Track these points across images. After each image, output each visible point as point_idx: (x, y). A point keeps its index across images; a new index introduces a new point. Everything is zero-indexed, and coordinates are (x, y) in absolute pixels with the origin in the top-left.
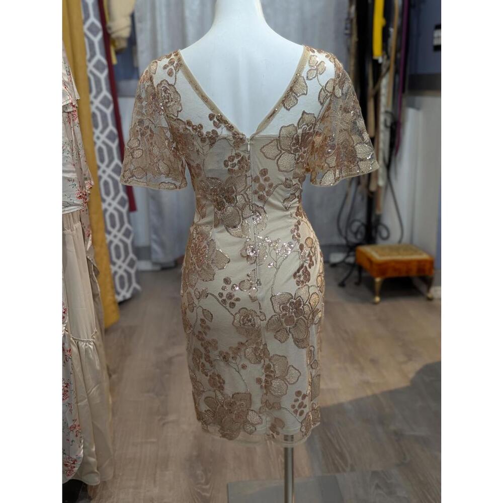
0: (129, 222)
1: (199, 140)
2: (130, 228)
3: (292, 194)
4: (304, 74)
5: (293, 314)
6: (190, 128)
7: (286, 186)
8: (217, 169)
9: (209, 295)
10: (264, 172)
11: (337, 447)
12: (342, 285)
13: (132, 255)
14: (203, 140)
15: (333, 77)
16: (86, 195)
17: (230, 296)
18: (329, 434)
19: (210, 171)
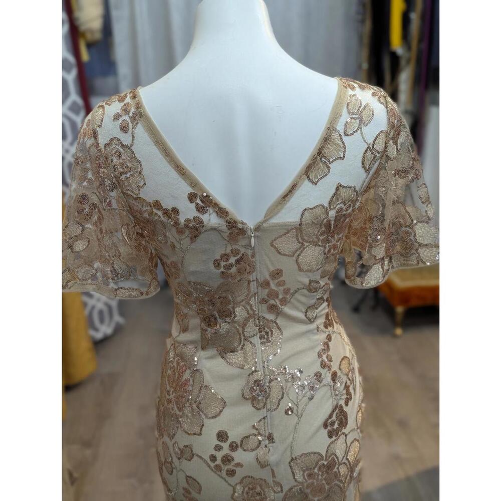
1: (174, 230)
3: (318, 299)
4: (340, 127)
5: (324, 482)
6: (160, 213)
7: (310, 290)
8: (202, 270)
9: (195, 458)
10: (277, 274)
12: (356, 309)
14: (180, 232)
15: (384, 126)
17: (227, 459)
19: (193, 273)
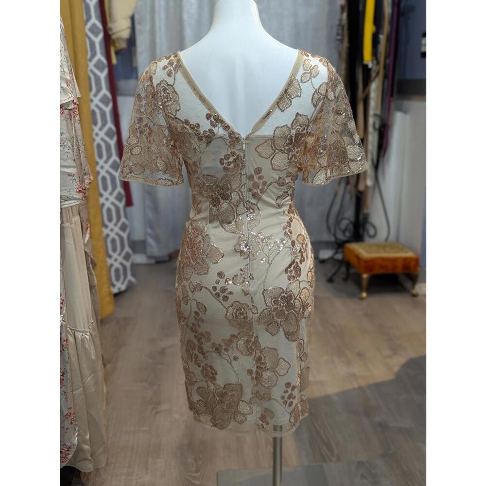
0: (126, 216)
1: (196, 138)
2: (127, 222)
3: (284, 192)
4: (298, 77)
5: (284, 308)
6: (188, 127)
7: (279, 185)
8: (212, 166)
9: (203, 289)
10: (258, 171)
11: (324, 437)
12: (330, 280)
13: (127, 249)
14: (200, 139)
15: (326, 80)
16: (85, 189)
17: (224, 290)
18: (316, 425)
19: (206, 168)
